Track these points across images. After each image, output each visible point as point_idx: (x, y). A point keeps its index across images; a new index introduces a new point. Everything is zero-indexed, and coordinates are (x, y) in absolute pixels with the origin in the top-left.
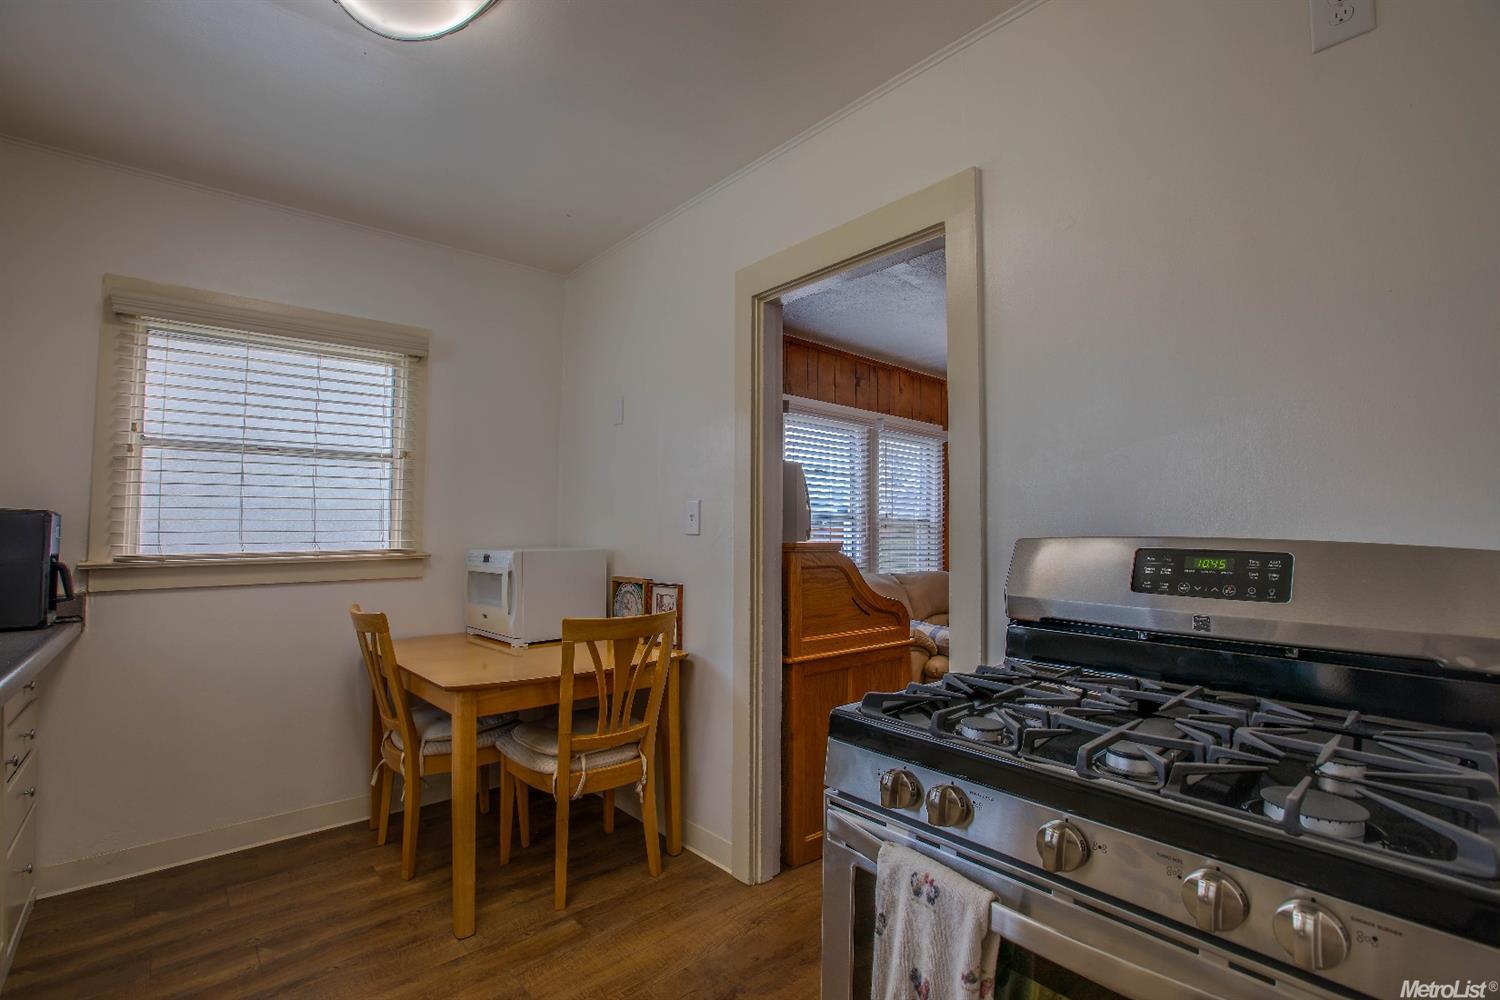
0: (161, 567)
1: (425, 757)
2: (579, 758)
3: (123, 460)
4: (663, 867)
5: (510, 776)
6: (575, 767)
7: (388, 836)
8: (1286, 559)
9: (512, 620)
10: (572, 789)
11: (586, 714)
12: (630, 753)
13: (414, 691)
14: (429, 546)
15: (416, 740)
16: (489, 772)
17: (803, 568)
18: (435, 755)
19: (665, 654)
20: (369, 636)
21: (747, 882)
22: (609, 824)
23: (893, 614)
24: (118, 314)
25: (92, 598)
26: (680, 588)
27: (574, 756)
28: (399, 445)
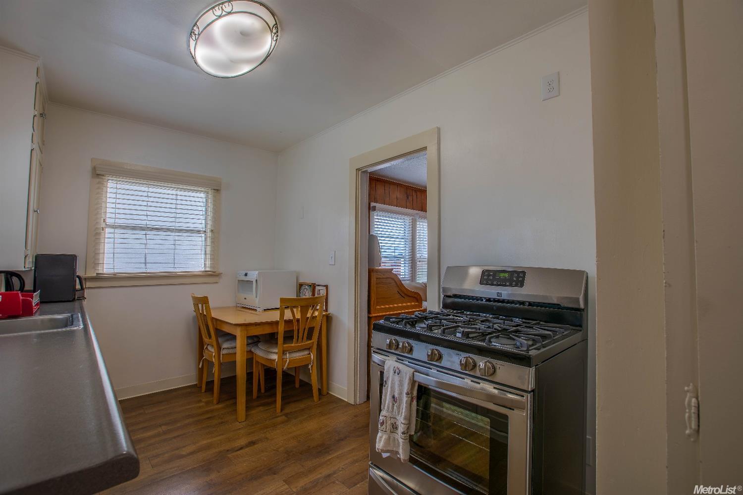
0: (115, 278)
1: (222, 354)
2: (286, 354)
3: (99, 234)
4: (320, 399)
5: (257, 362)
6: (285, 357)
7: (206, 389)
8: (524, 273)
9: (257, 300)
10: (283, 366)
11: (289, 337)
12: (306, 352)
13: (218, 328)
14: (221, 269)
15: (219, 348)
16: (250, 361)
17: (377, 278)
18: (227, 354)
19: (320, 313)
20: (200, 306)
21: (353, 404)
22: (297, 385)
23: (415, 297)
24: (98, 175)
25: (87, 290)
26: (327, 286)
27: (284, 352)
28: (209, 226)
